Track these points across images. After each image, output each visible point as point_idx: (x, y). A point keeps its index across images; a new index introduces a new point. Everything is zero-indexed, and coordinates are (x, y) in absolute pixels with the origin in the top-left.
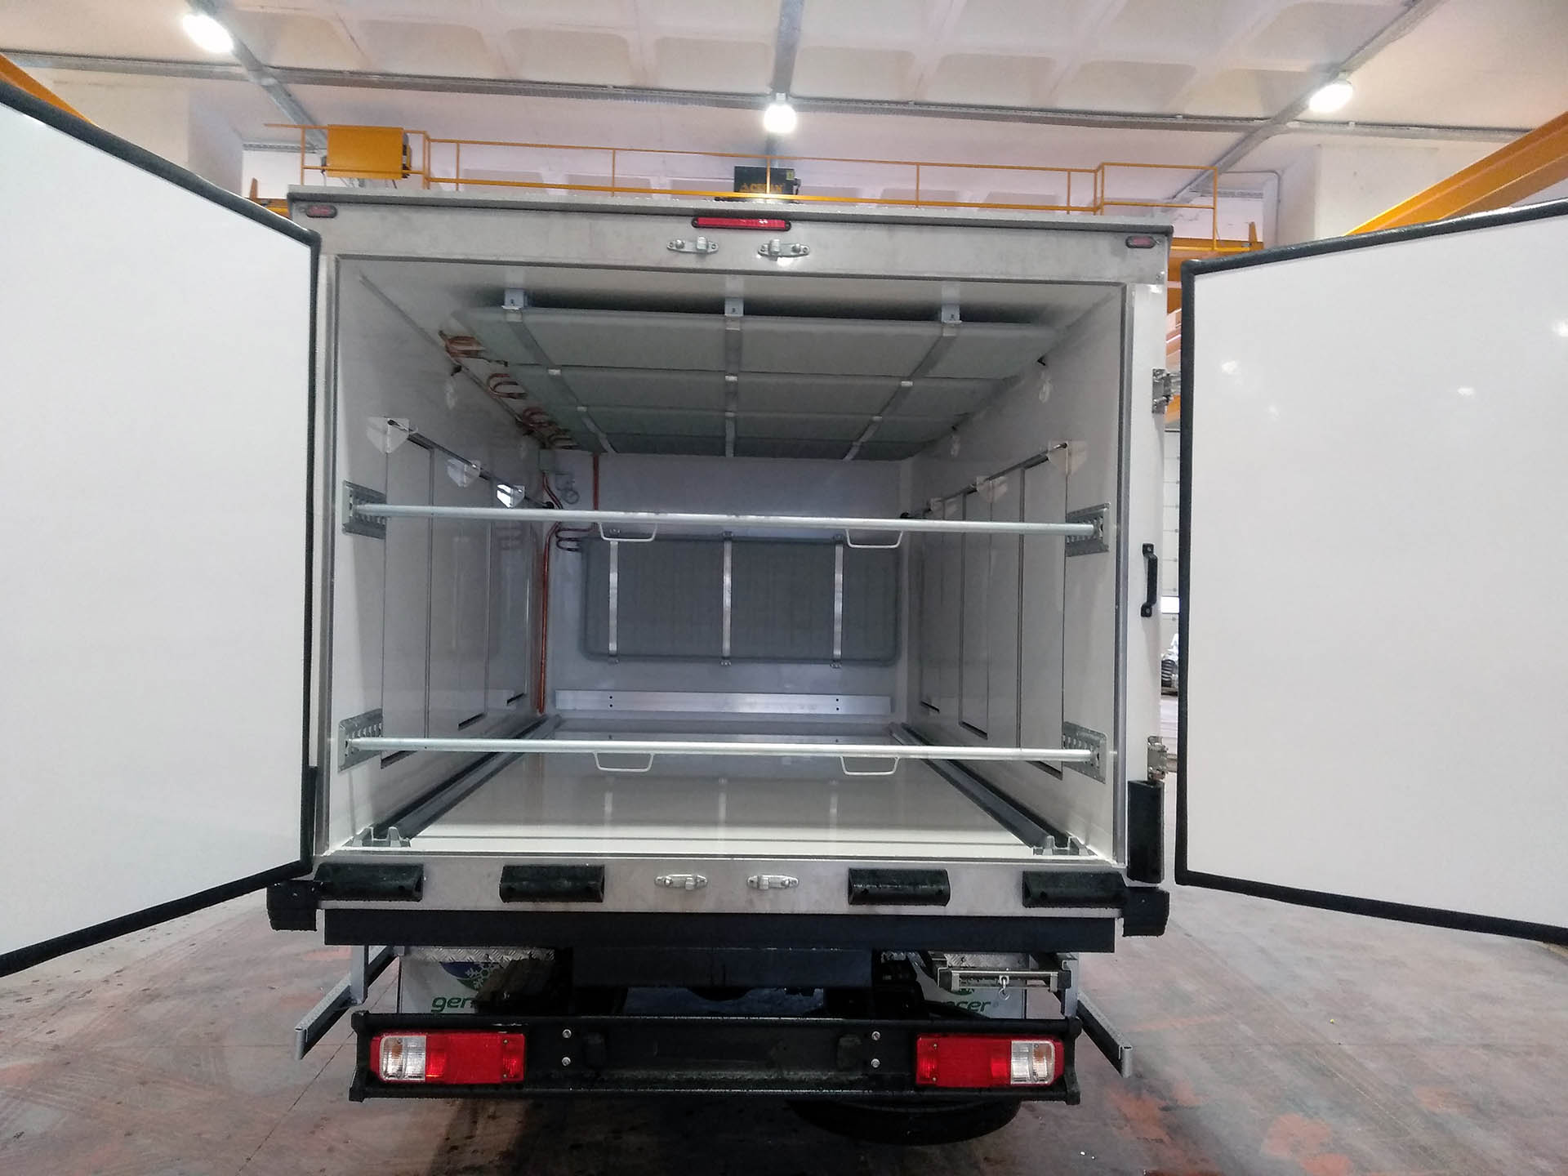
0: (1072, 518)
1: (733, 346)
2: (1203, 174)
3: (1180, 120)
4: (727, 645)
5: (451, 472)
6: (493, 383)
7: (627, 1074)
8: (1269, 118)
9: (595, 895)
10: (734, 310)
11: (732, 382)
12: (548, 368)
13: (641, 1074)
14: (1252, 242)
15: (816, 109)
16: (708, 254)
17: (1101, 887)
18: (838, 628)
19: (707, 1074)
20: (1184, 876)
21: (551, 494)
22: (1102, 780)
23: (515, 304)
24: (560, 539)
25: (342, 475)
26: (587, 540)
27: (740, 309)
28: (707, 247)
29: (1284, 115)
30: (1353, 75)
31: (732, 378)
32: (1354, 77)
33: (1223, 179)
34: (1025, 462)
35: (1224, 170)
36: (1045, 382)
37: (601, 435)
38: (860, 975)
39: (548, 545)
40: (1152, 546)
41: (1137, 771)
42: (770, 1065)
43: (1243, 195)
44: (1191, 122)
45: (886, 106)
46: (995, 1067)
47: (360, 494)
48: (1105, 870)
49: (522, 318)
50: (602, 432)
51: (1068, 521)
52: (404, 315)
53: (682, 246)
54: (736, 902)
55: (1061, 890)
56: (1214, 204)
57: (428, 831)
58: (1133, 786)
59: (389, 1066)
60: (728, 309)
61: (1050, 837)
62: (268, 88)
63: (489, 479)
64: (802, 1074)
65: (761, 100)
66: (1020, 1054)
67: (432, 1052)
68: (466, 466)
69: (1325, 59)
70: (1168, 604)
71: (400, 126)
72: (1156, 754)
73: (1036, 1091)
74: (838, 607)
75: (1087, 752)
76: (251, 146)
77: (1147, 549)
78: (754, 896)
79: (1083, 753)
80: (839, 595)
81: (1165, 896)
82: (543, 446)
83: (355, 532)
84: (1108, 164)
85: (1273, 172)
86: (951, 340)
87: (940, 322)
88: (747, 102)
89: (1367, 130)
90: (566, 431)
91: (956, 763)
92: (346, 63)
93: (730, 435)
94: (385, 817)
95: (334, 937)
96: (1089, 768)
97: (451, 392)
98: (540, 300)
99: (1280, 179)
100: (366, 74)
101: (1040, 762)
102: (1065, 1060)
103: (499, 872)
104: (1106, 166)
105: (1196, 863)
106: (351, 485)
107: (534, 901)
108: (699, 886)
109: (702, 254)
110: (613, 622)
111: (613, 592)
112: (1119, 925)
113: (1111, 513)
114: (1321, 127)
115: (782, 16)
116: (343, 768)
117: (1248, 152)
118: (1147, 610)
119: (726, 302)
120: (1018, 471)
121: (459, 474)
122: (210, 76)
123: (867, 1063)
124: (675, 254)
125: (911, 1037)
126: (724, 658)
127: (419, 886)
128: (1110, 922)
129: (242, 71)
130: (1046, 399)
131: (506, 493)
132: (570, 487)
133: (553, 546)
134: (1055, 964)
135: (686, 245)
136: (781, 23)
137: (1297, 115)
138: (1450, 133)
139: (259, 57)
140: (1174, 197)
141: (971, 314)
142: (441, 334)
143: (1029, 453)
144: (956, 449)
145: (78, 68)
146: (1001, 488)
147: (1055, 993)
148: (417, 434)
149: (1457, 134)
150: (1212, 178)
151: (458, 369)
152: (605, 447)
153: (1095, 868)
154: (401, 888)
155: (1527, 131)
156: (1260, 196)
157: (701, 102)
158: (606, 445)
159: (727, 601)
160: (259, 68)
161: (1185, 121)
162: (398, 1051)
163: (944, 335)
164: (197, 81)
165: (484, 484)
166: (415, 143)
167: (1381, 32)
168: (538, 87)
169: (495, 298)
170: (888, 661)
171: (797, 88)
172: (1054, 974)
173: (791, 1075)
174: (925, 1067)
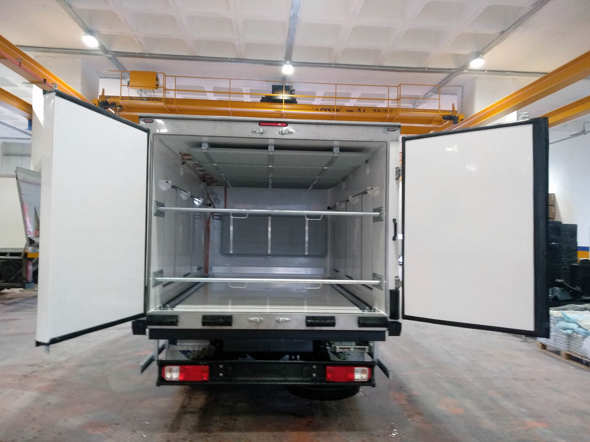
0: (375, 211)
1: (271, 159)
2: (436, 87)
3: (426, 70)
4: (269, 251)
5: (181, 195)
6: (194, 166)
7: (239, 378)
8: (457, 69)
9: (230, 324)
10: (271, 148)
11: (271, 167)
12: (213, 163)
13: (243, 378)
14: (453, 111)
15: (300, 66)
16: (264, 133)
17: (381, 321)
18: (307, 245)
19: (263, 379)
20: (405, 317)
21: (211, 201)
22: (382, 289)
23: (205, 147)
24: (213, 216)
25: (154, 199)
26: (223, 217)
27: (273, 148)
28: (263, 131)
29: (463, 68)
30: (484, 55)
31: (271, 166)
32: (485, 56)
33: (443, 89)
34: (363, 192)
35: (443, 85)
36: (367, 168)
37: (228, 182)
38: (309, 348)
39: (210, 218)
40: (395, 219)
41: (392, 287)
42: (283, 376)
43: (450, 94)
44: (430, 70)
45: (325, 65)
46: (350, 376)
47: (159, 204)
48: (384, 316)
49: (207, 151)
50: (229, 181)
51: (374, 212)
52: (169, 148)
53: (256, 131)
54: (272, 326)
55: (369, 322)
56: (439, 98)
57: (178, 306)
58: (391, 291)
59: (168, 376)
60: (269, 148)
61: (368, 307)
62: (109, 58)
63: (192, 197)
64: (292, 379)
65: (281, 63)
66: (357, 372)
67: (181, 372)
68: (186, 193)
69: (475, 50)
70: (400, 236)
71: (155, 71)
72: (397, 281)
73: (363, 383)
74: (307, 238)
75: (378, 281)
76: (102, 77)
77: (394, 220)
78: (277, 324)
79: (377, 282)
80: (307, 234)
81: (400, 324)
82: (208, 185)
83: (157, 216)
84: (402, 84)
85: (460, 86)
86: (337, 157)
87: (333, 152)
88: (277, 63)
89: (491, 73)
90: (216, 180)
91: (338, 285)
92: (138, 51)
93: (270, 182)
94: (164, 302)
95: (151, 337)
96: (379, 286)
97: (182, 170)
98: (213, 145)
99: (463, 89)
100: (145, 54)
101: (364, 285)
102: (372, 374)
103: (201, 317)
104: (401, 85)
105: (407, 313)
106: (156, 201)
107: (211, 326)
108: (261, 321)
109: (261, 133)
110: (231, 244)
111: (231, 233)
112: (387, 333)
113: (384, 209)
114: (476, 72)
115: (288, 36)
116: (154, 286)
117: (451, 80)
118: (394, 238)
119: (269, 146)
120: (360, 195)
121: (184, 196)
122: (90, 54)
123: (312, 376)
124: (254, 133)
125: (325, 366)
126: (269, 255)
127: (177, 321)
128: (384, 332)
129: (101, 52)
130: (368, 174)
131: (196, 201)
132: (217, 198)
133: (211, 218)
134: (367, 344)
135: (257, 131)
136: (288, 39)
137: (467, 68)
138: (520, 74)
139: (107, 49)
140: (426, 95)
141: (342, 149)
142: (180, 153)
143: (362, 191)
144: (344, 186)
145: (43, 52)
146: (357, 200)
147: (367, 353)
148: (174, 185)
149: (522, 74)
150: (439, 88)
151: (184, 163)
152: (229, 186)
153: (381, 316)
154: (172, 322)
155: (547, 73)
156: (456, 94)
157: (261, 63)
158: (229, 185)
159: (270, 236)
160: (106, 51)
161: (428, 70)
162: (171, 371)
163: (335, 156)
164: (84, 56)
165: (191, 198)
166: (161, 77)
167: (493, 42)
168: (204, 58)
169: (199, 145)
170: (323, 256)
171: (294, 59)
172: (367, 347)
173: (289, 379)
174: (329, 376)
